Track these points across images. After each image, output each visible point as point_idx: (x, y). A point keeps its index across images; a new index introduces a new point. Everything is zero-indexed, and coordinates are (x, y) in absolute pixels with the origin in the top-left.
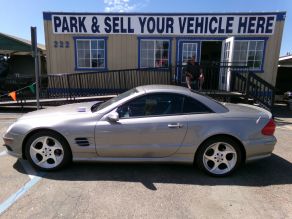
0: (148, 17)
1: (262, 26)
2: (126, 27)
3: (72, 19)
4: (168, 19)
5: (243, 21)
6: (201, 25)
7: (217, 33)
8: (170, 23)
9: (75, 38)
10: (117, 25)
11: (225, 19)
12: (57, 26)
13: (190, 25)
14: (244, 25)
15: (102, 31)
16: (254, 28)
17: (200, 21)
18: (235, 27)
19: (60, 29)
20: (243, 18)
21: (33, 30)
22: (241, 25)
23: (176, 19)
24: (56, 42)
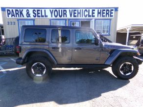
0: (54, 10)
1: (108, 14)
2: (43, 14)
3: (16, 11)
4: (64, 11)
5: (99, 11)
6: (80, 13)
7: (88, 17)
8: (65, 12)
9: (18, 20)
10: (39, 13)
11: (91, 10)
12: (9, 14)
13: (75, 13)
14: (100, 13)
15: (32, 17)
16: (105, 15)
17: (79, 11)
19: (10, 16)
20: (99, 10)
22: (98, 13)
23: (68, 10)
24: (9, 22)
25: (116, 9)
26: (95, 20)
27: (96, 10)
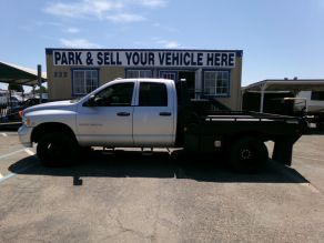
1: (225, 60)
2: (115, 60)
3: (70, 54)
4: (150, 54)
5: (210, 57)
6: (177, 59)
7: (190, 66)
8: (151, 57)
9: (72, 69)
10: (108, 59)
13: (168, 59)
14: (211, 59)
15: (95, 64)
16: (220, 62)
17: (176, 56)
18: (204, 61)
19: (59, 62)
20: (210, 54)
21: (39, 68)
22: (209, 59)
23: (156, 54)
25: (239, 53)
26: (204, 70)
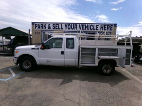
1: (109, 28)
2: (60, 27)
3: (41, 24)
6: (87, 27)
7: (93, 30)
9: (42, 31)
11: (95, 25)
12: (36, 27)
14: (102, 28)
15: (52, 29)
16: (106, 29)
18: (99, 28)
23: (78, 25)
24: (35, 32)
25: (115, 25)
26: (99, 32)
27: (100, 25)
